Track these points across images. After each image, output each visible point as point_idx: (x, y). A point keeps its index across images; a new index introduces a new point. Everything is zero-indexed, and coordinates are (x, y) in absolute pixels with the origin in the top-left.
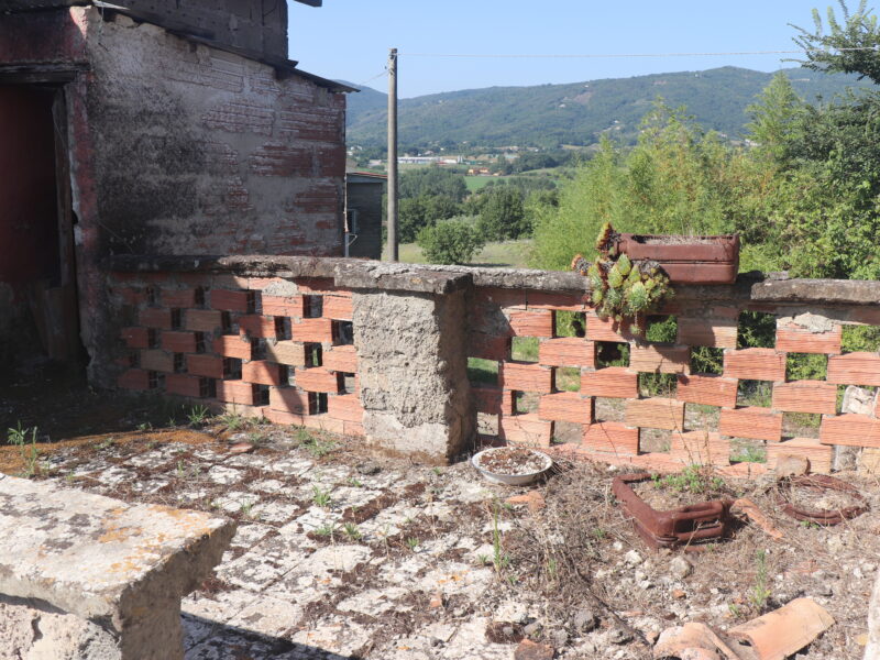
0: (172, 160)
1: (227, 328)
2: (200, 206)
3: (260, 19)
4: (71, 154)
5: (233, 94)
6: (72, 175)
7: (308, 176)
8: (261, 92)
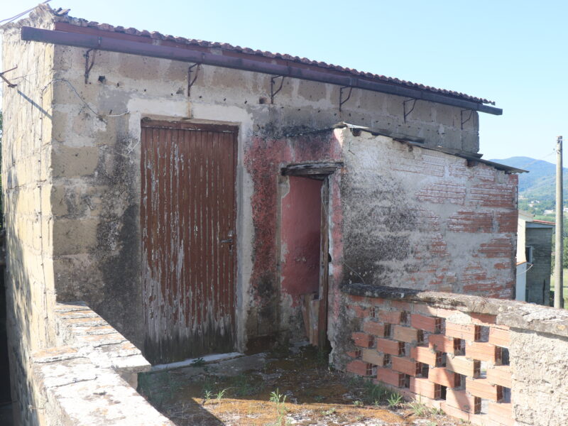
0: (394, 222)
1: (421, 340)
2: (412, 252)
3: (460, 126)
4: (330, 218)
5: (436, 178)
6: (329, 231)
7: (489, 232)
8: (456, 176)
